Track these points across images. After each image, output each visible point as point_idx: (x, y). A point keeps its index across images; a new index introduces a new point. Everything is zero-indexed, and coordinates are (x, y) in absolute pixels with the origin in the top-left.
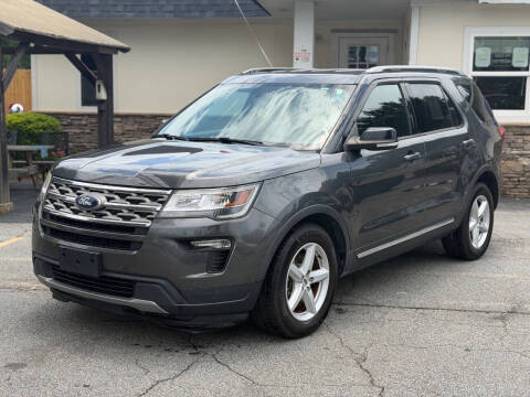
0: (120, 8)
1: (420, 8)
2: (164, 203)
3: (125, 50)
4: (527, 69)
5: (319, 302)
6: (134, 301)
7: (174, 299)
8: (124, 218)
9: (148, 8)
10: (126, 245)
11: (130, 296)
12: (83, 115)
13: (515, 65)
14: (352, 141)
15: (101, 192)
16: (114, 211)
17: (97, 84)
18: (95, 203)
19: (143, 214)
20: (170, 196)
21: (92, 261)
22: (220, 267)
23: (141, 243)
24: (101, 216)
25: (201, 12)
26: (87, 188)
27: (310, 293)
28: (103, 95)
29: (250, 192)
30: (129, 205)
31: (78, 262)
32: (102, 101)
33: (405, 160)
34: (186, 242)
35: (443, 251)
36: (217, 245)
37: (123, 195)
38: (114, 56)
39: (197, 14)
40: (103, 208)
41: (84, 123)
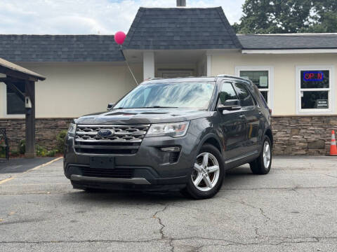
0: (34, 56)
1: (211, 56)
2: (147, 131)
3: (42, 79)
4: (267, 87)
5: (214, 183)
6: (134, 179)
7: (154, 175)
8: (127, 139)
9: (51, 57)
10: (129, 151)
11: (130, 177)
12: (8, 120)
13: (261, 85)
14: (220, 106)
15: (111, 128)
16: (120, 136)
17: (26, 98)
18: (110, 133)
19: (136, 137)
20: (149, 127)
21: (110, 161)
22: (175, 160)
23: (138, 149)
24: (114, 139)
25: (84, 58)
26: (101, 128)
27: (208, 178)
28: (29, 105)
29: (185, 125)
30: (128, 133)
31: (102, 162)
32: (29, 109)
33: (240, 118)
34: (158, 148)
35: (251, 172)
36: (172, 149)
37: (123, 129)
38: (36, 83)
39: (82, 60)
40: (114, 135)
41: (9, 124)
